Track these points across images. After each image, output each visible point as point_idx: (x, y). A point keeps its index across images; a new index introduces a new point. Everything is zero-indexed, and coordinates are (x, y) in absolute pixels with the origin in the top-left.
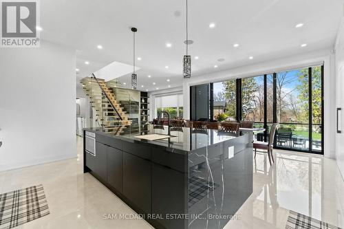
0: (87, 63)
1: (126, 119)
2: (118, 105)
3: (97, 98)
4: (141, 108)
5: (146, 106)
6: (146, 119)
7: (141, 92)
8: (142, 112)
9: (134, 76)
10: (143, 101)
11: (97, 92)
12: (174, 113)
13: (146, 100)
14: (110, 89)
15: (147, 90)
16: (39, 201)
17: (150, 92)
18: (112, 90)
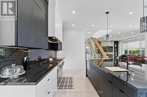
0: (89, 33)
1: (106, 55)
2: (102, 49)
3: (93, 46)
4: (115, 49)
5: (117, 48)
6: (117, 55)
7: (114, 41)
8: (115, 51)
9: (107, 36)
10: (116, 46)
11: (93, 44)
12: (138, 51)
13: (117, 45)
14: (99, 41)
15: (118, 40)
16: (72, 83)
17: (119, 41)
18: (99, 42)
